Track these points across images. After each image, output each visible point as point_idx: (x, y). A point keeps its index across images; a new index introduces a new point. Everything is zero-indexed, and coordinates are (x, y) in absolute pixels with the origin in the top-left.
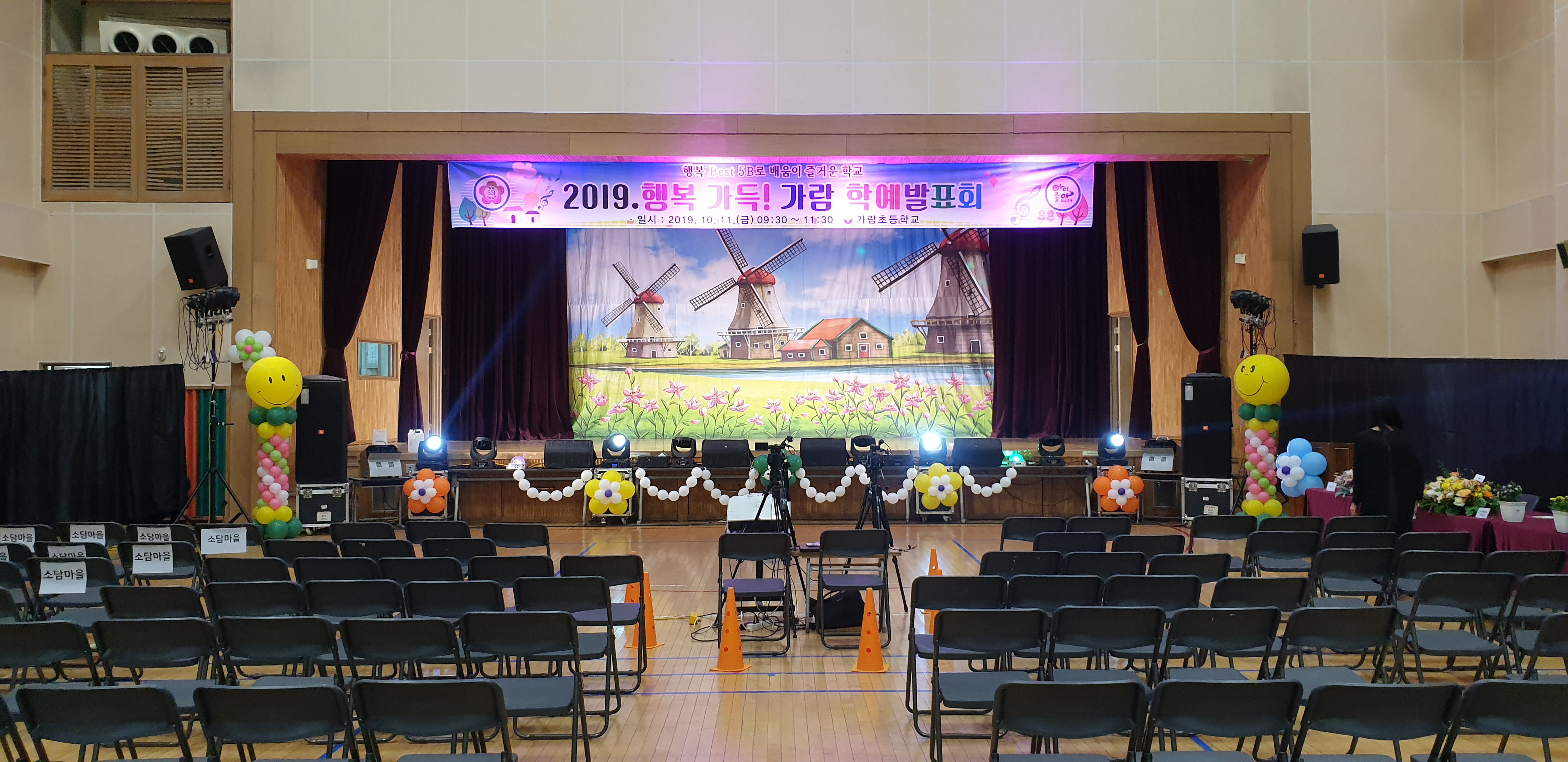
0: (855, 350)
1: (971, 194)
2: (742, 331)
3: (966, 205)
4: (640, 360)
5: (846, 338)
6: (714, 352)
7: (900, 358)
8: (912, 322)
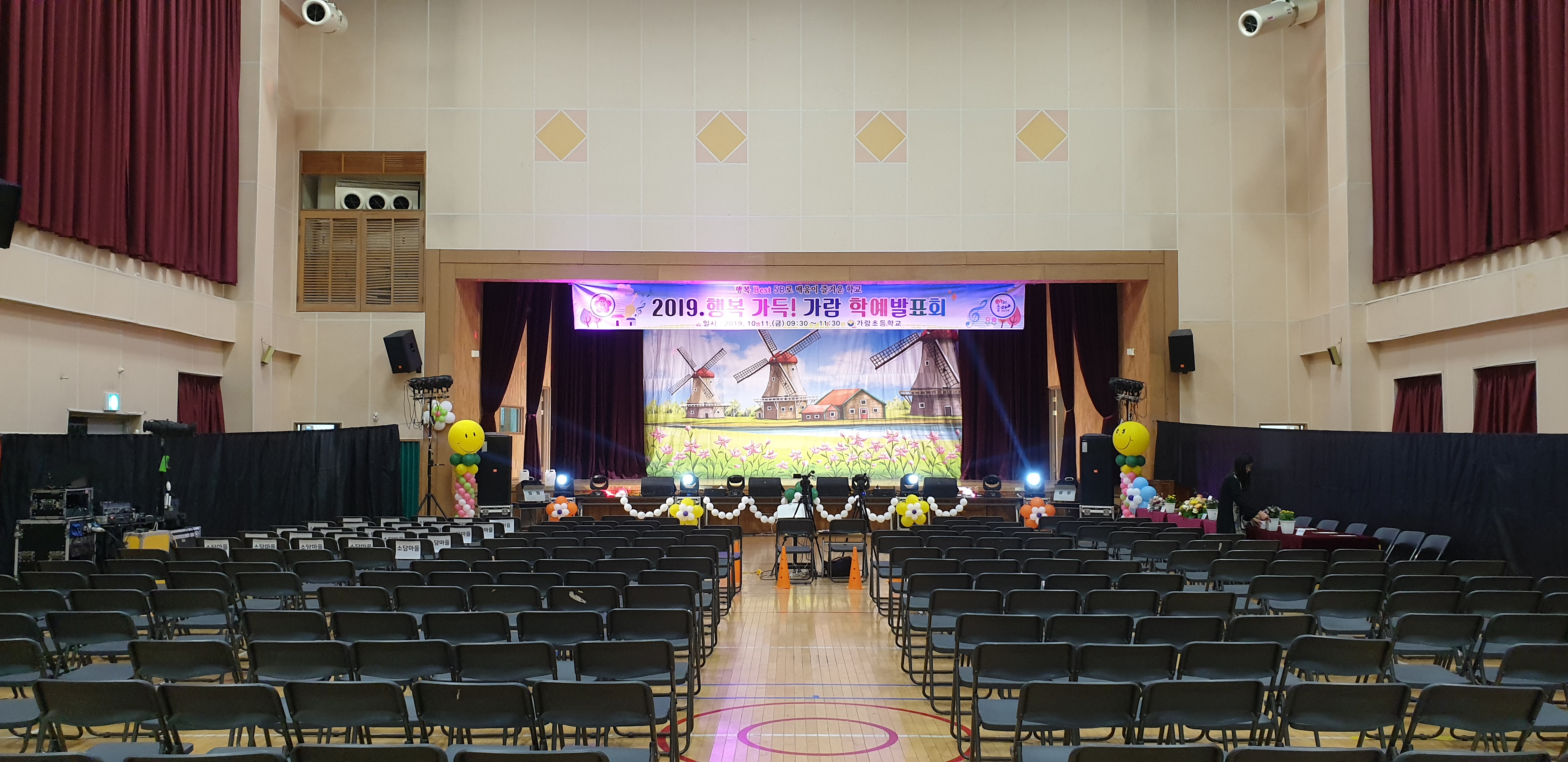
0: (857, 413)
1: (938, 306)
2: (772, 398)
3: (934, 314)
4: (696, 420)
5: (851, 404)
6: (752, 414)
7: (891, 419)
8: (900, 392)
